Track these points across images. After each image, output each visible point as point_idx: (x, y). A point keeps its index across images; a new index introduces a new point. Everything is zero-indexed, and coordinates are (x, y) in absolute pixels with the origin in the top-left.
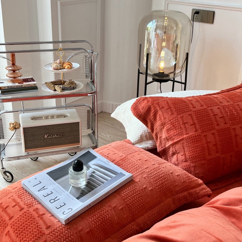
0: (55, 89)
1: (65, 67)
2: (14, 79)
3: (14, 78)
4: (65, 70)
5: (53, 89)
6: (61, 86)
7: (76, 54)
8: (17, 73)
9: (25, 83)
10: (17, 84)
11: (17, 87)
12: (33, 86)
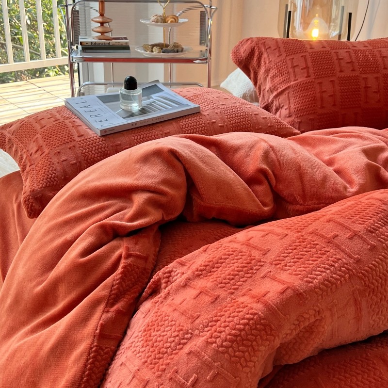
0: (152, 50)
1: (168, 21)
2: (102, 36)
3: (102, 33)
7: (188, 10)
9: (113, 41)
10: (104, 41)
11: (103, 43)
12: (124, 45)
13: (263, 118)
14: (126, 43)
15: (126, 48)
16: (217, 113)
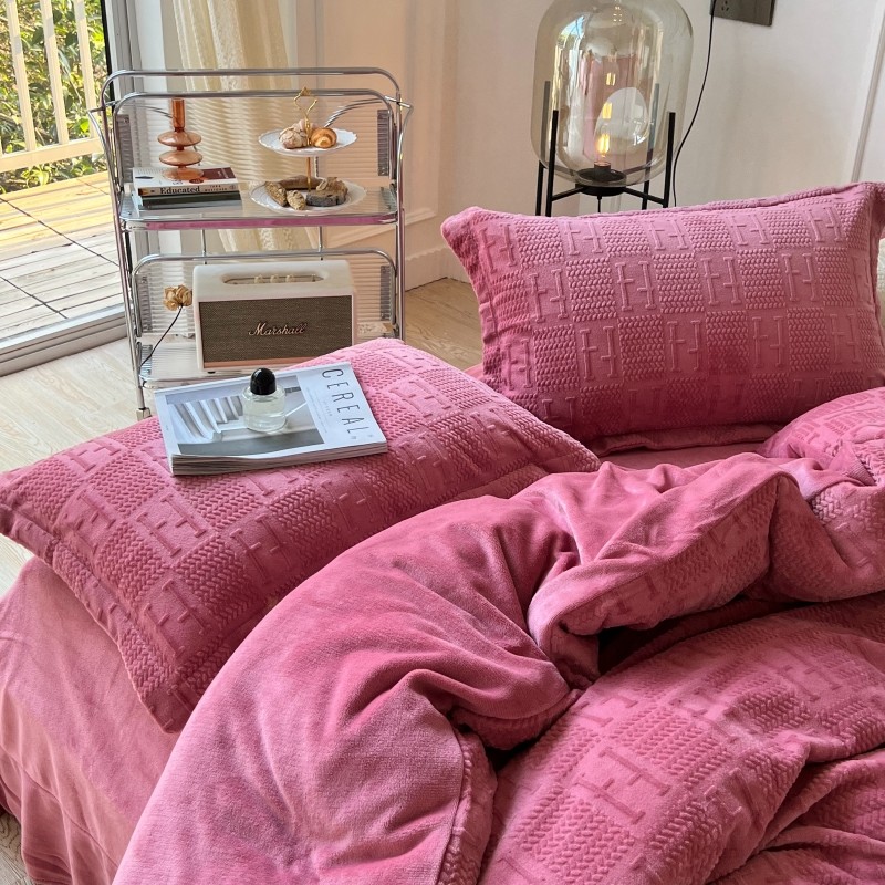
0: (286, 201)
1: (316, 141)
2: (180, 170)
3: (180, 166)
4: (314, 150)
5: (282, 200)
6: (305, 195)
7: (351, 107)
8: (189, 153)
9: (207, 182)
10: (186, 183)
11: (186, 190)
12: (228, 190)
14: (233, 186)
15: (232, 196)
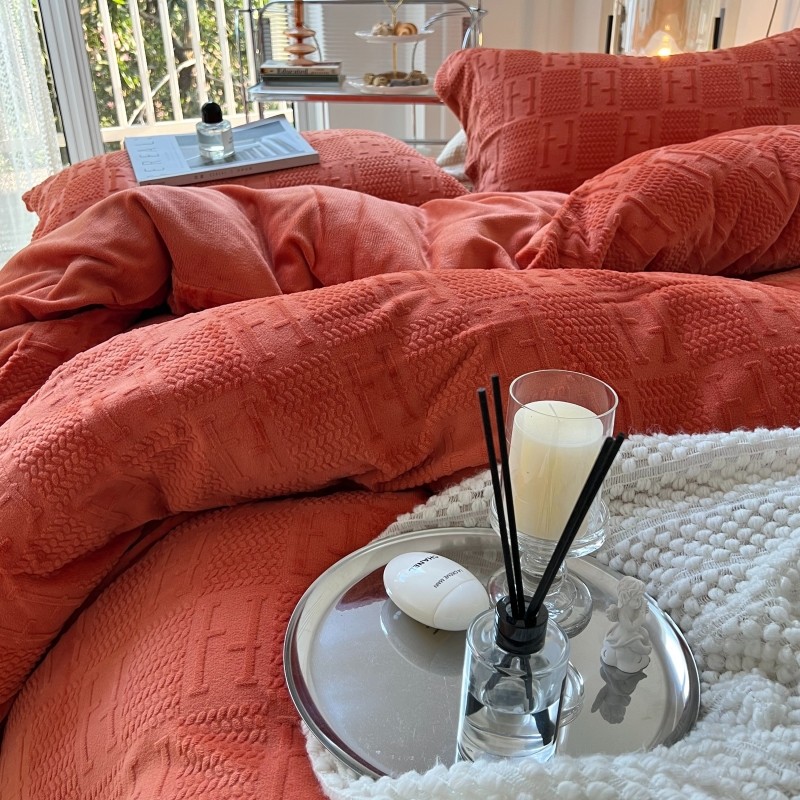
0: (372, 82)
1: (399, 32)
3: (300, 54)
5: (369, 81)
7: (443, 15)
8: (305, 43)
9: (314, 67)
10: (299, 67)
11: (297, 71)
12: (330, 73)
13: (425, 178)
14: (333, 70)
15: (332, 78)
16: (346, 166)
